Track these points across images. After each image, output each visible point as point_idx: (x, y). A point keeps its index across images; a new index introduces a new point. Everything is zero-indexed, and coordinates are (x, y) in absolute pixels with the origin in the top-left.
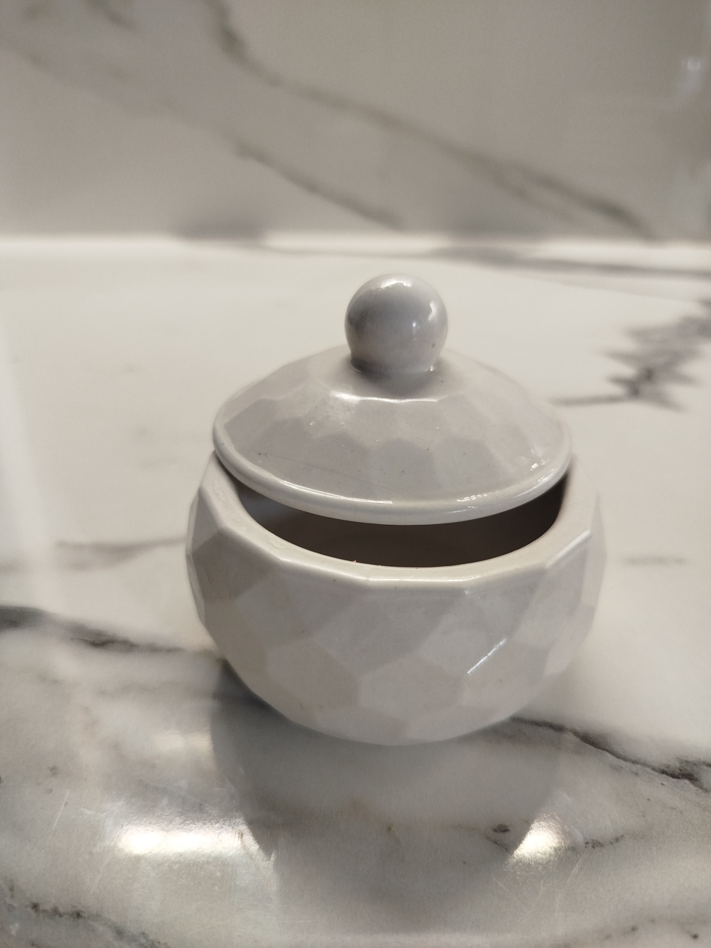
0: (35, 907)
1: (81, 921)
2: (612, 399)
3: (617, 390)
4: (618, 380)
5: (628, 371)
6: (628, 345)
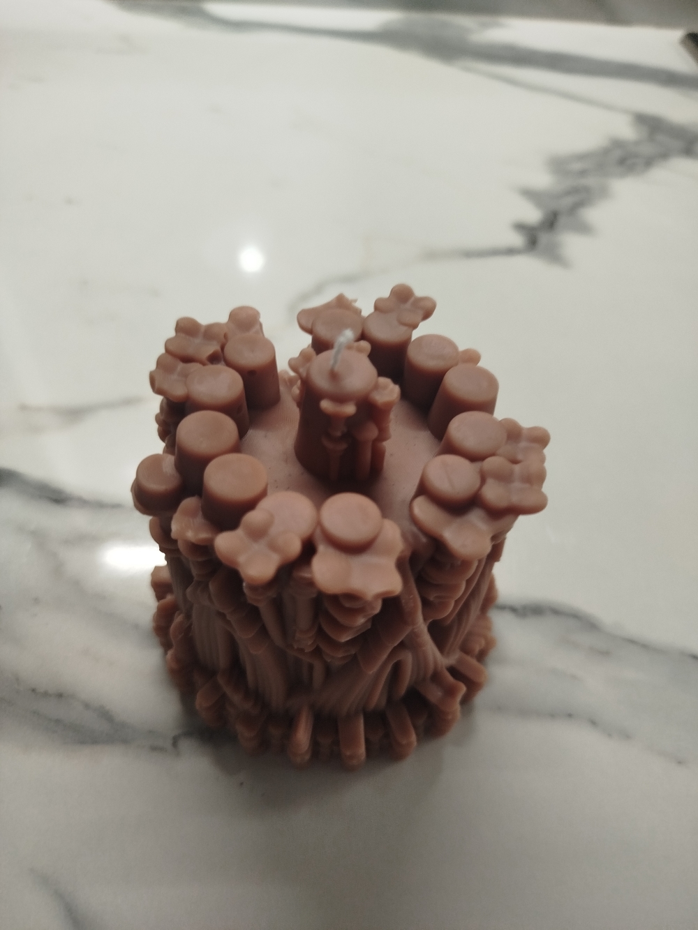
0: (33, 690)
1: (62, 699)
2: (510, 251)
3: (517, 240)
4: (520, 227)
5: (533, 215)
6: (543, 180)
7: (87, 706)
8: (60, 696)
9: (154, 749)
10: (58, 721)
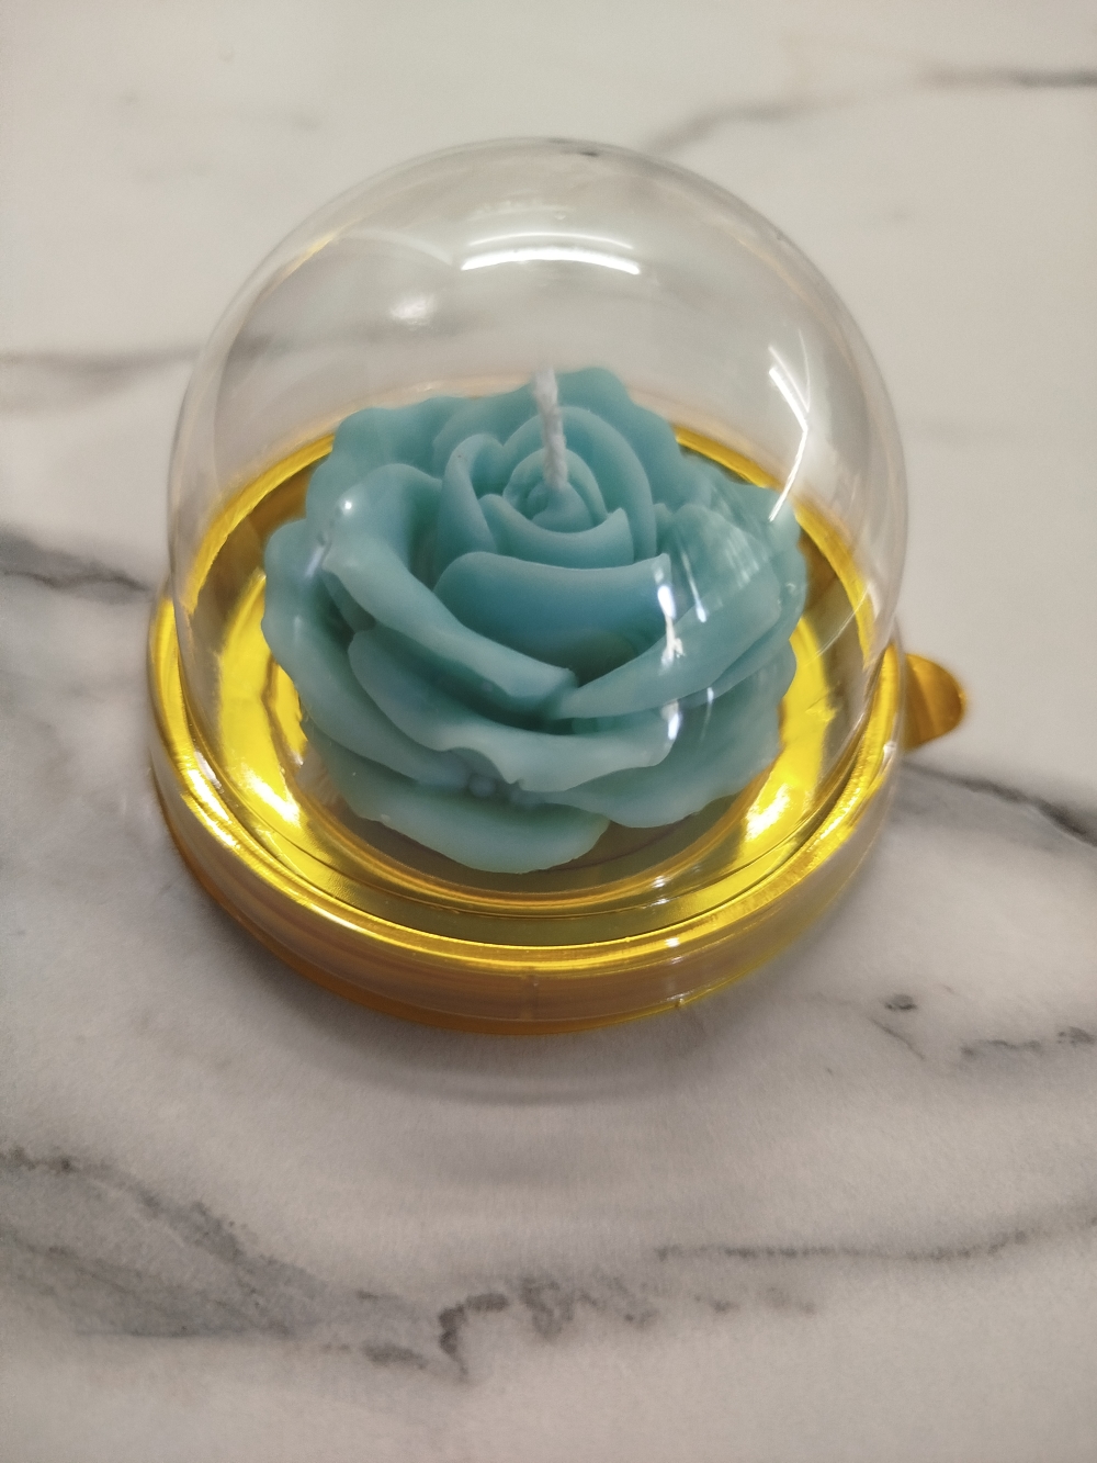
1: (72, 1176)
7: (152, 1203)
8: (66, 1165)
9: (382, 1355)
10: (58, 1254)
